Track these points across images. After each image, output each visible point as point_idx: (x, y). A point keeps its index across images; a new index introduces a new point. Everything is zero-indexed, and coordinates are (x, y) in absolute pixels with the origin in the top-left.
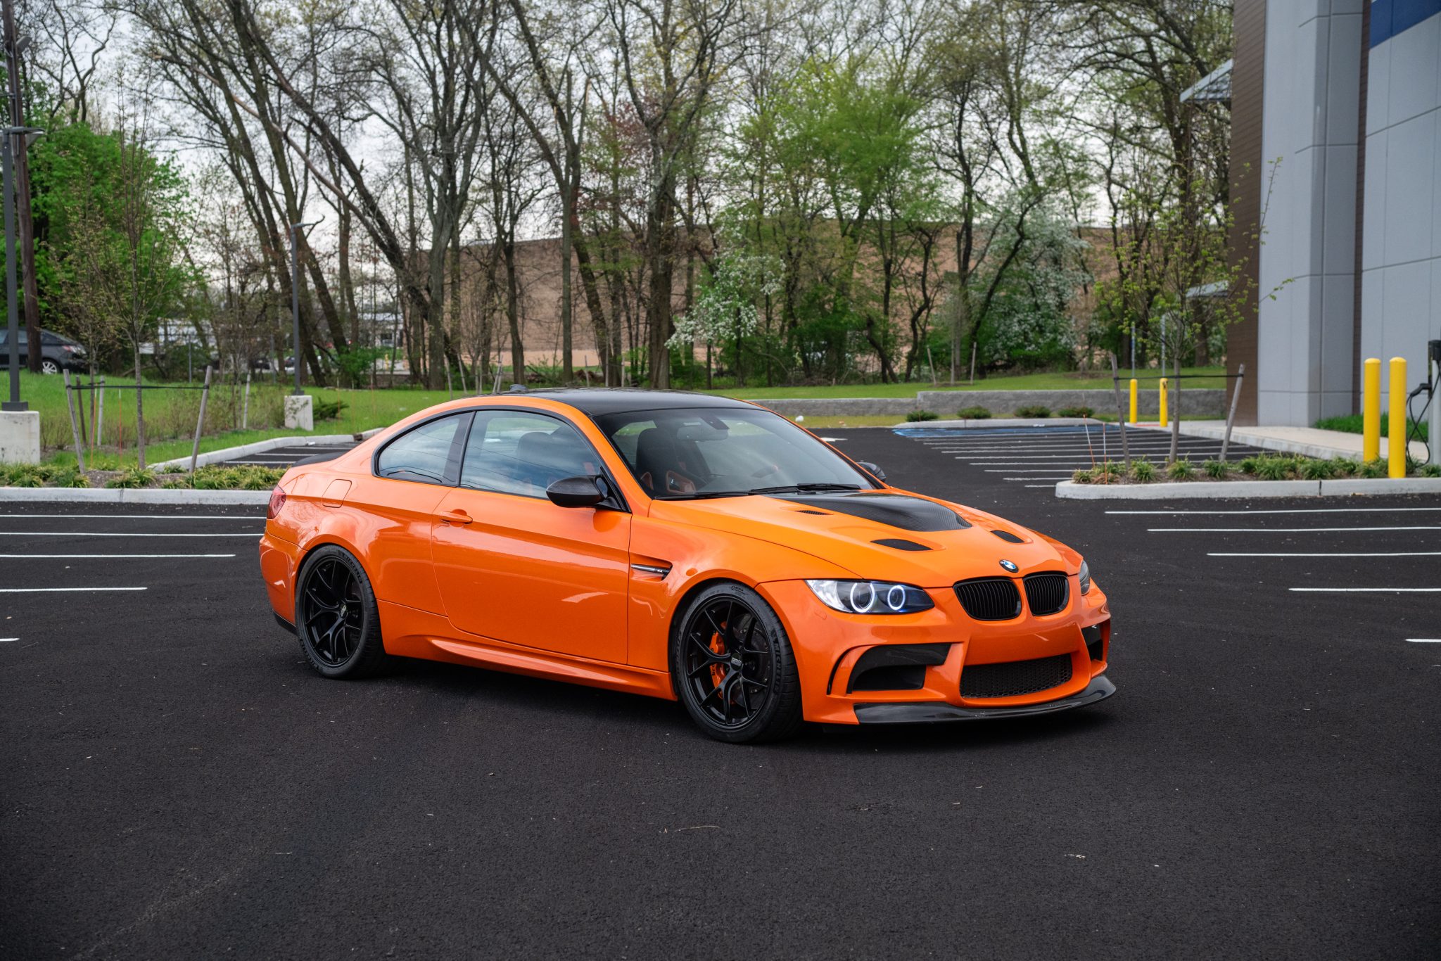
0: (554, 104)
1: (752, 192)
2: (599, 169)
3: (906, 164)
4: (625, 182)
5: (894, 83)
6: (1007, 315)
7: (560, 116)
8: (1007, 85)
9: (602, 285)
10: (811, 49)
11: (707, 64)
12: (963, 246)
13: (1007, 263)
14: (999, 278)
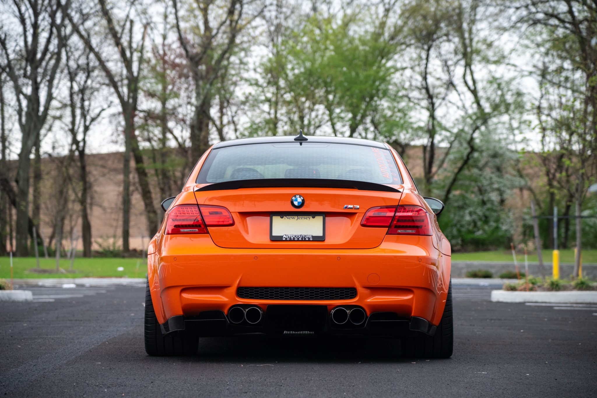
0: (118, 43)
1: (269, 113)
2: (151, 95)
3: (385, 93)
4: (171, 103)
5: (377, 36)
6: (461, 208)
7: (123, 53)
8: (462, 38)
9: (153, 181)
10: (314, 9)
11: (236, 17)
12: (428, 156)
13: (461, 169)
14: (455, 180)
